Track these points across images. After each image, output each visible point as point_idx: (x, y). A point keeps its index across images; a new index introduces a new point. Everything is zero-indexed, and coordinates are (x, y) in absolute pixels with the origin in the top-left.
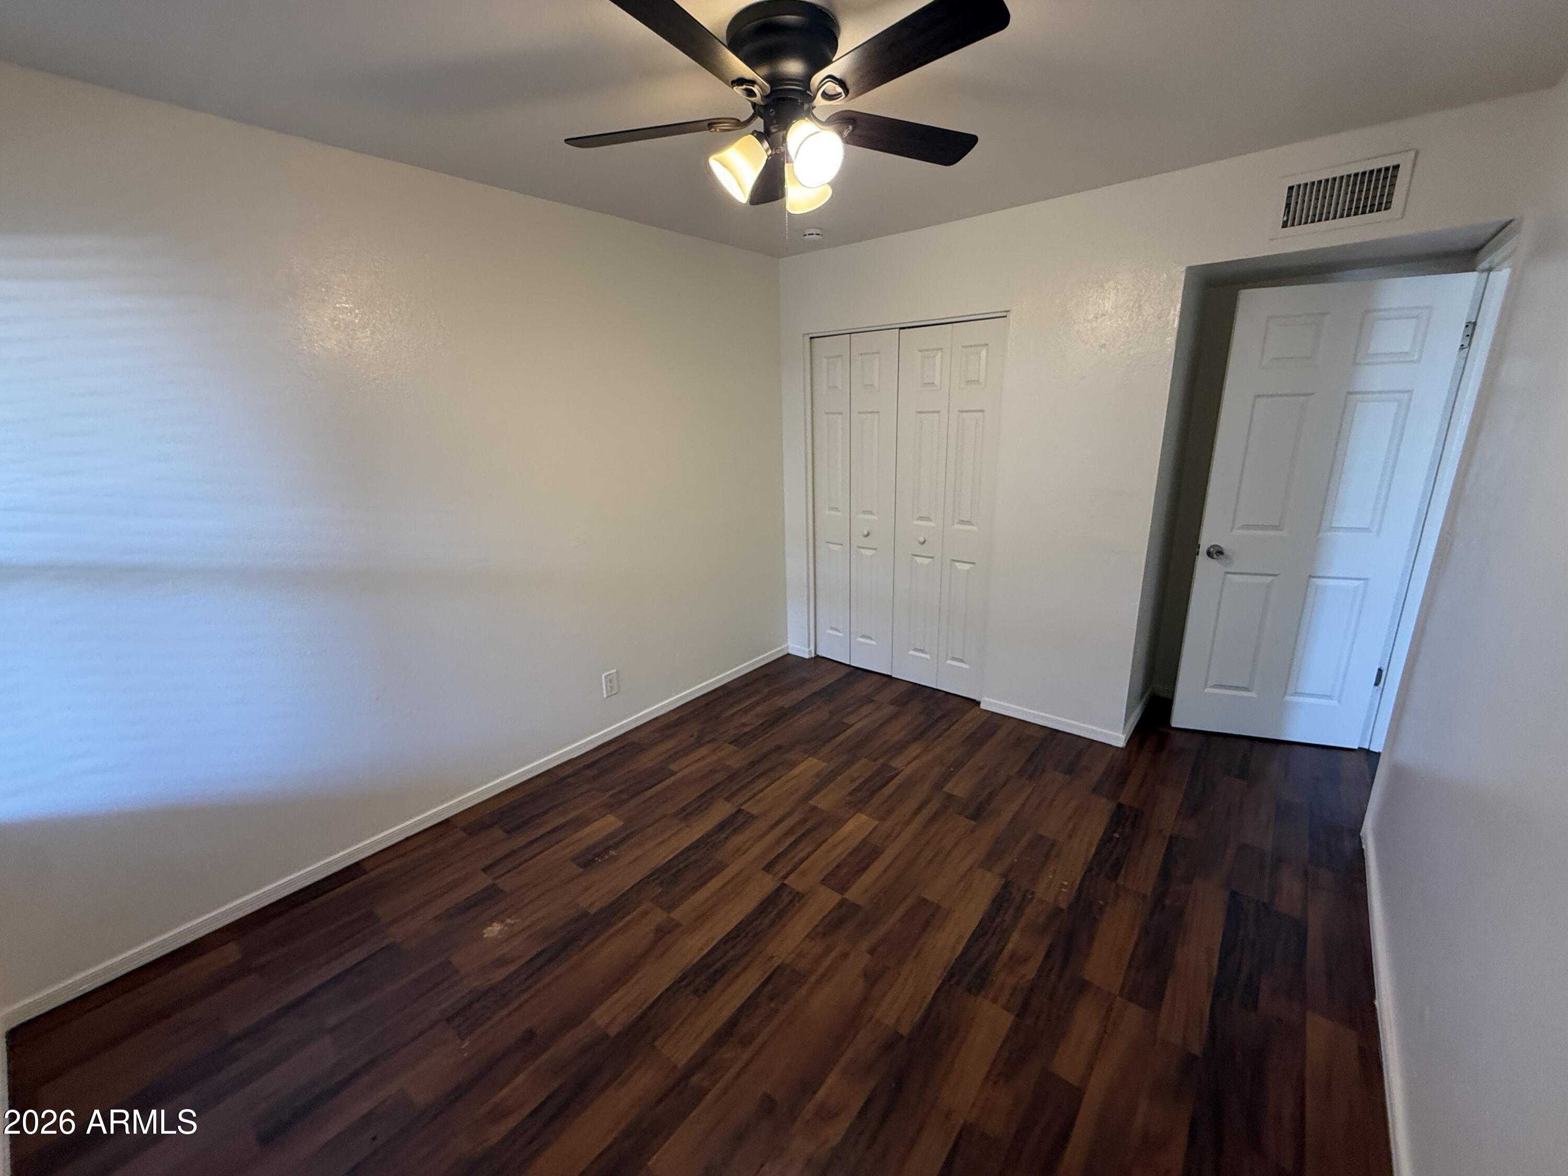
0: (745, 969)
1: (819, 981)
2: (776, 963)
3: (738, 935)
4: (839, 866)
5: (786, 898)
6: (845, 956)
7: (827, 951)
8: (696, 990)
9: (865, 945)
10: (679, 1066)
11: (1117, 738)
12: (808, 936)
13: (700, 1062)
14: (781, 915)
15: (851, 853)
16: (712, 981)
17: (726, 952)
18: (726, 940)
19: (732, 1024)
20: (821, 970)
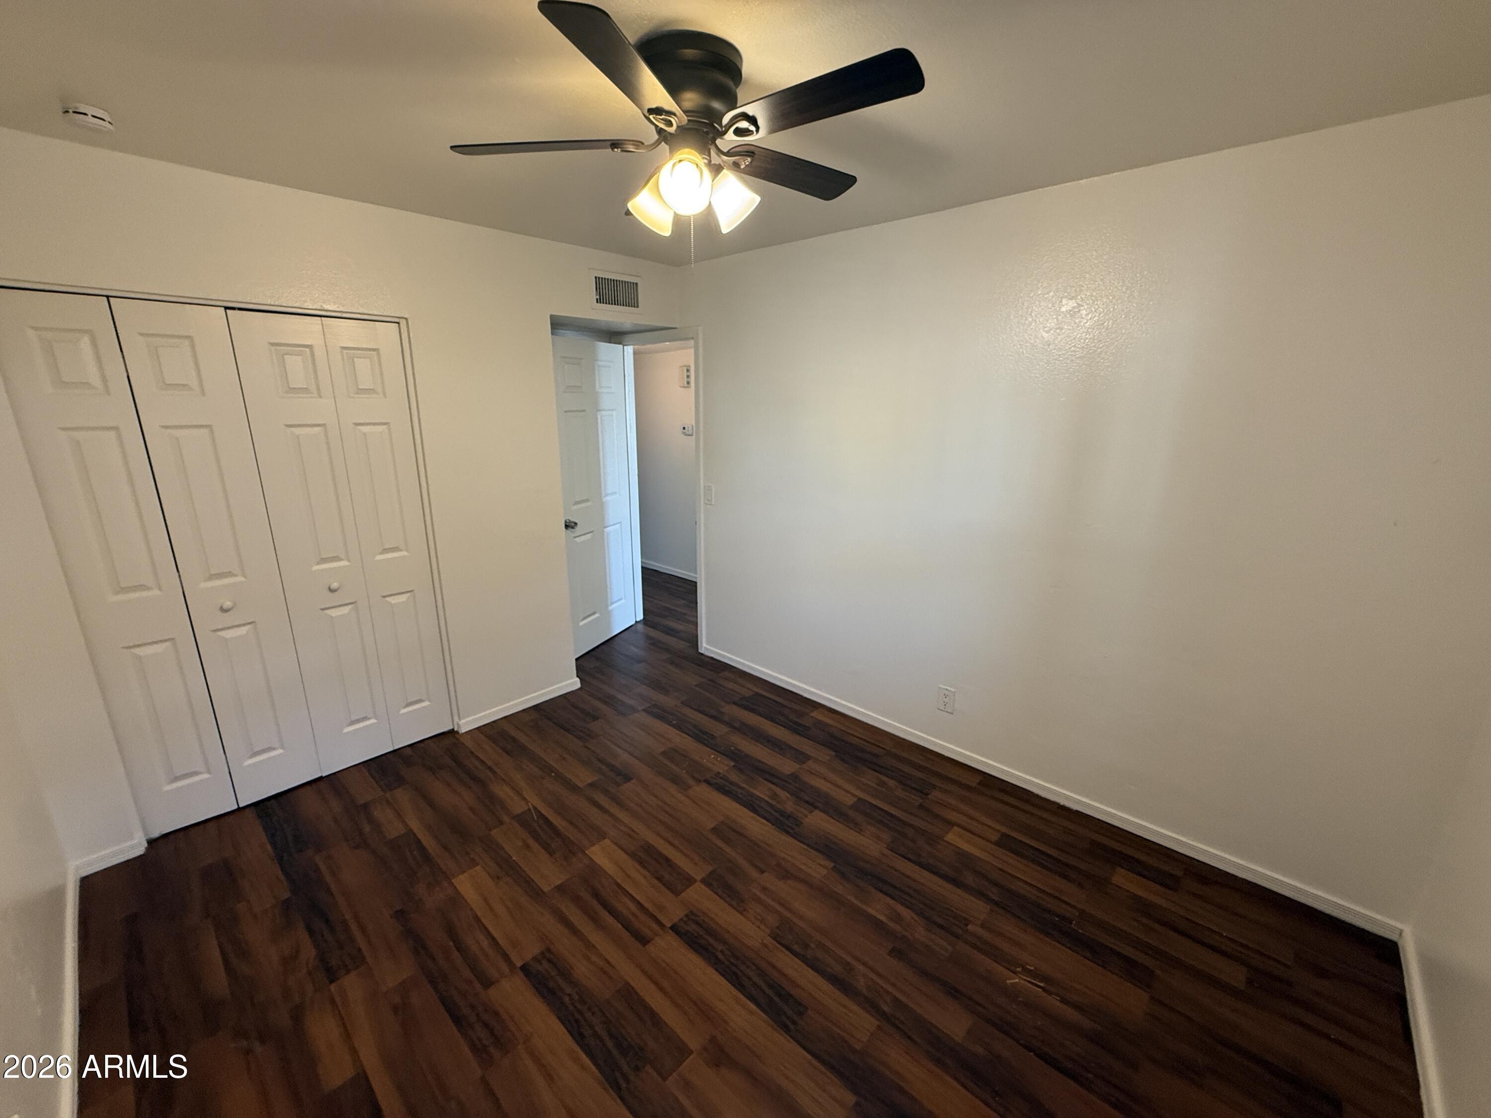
0: (774, 967)
1: (789, 910)
2: (769, 941)
3: (735, 973)
4: (660, 879)
5: (692, 927)
6: (764, 889)
7: (759, 901)
8: (801, 1014)
9: (754, 874)
10: (877, 1023)
11: (574, 683)
12: (741, 914)
13: (871, 1005)
14: (710, 932)
15: (645, 867)
16: (786, 997)
17: (755, 984)
18: (739, 985)
19: (834, 980)
20: (779, 908)
